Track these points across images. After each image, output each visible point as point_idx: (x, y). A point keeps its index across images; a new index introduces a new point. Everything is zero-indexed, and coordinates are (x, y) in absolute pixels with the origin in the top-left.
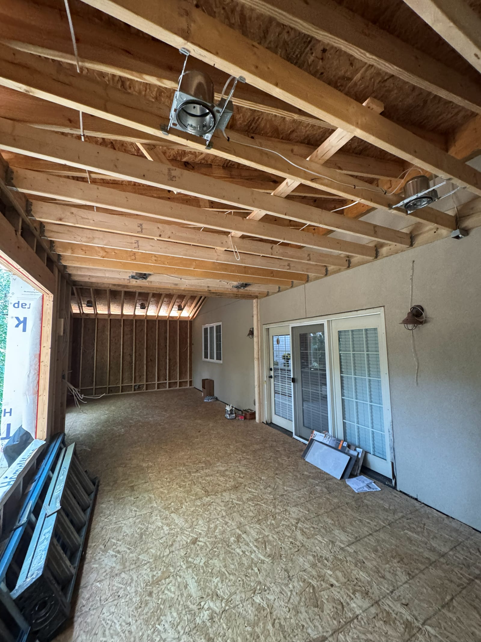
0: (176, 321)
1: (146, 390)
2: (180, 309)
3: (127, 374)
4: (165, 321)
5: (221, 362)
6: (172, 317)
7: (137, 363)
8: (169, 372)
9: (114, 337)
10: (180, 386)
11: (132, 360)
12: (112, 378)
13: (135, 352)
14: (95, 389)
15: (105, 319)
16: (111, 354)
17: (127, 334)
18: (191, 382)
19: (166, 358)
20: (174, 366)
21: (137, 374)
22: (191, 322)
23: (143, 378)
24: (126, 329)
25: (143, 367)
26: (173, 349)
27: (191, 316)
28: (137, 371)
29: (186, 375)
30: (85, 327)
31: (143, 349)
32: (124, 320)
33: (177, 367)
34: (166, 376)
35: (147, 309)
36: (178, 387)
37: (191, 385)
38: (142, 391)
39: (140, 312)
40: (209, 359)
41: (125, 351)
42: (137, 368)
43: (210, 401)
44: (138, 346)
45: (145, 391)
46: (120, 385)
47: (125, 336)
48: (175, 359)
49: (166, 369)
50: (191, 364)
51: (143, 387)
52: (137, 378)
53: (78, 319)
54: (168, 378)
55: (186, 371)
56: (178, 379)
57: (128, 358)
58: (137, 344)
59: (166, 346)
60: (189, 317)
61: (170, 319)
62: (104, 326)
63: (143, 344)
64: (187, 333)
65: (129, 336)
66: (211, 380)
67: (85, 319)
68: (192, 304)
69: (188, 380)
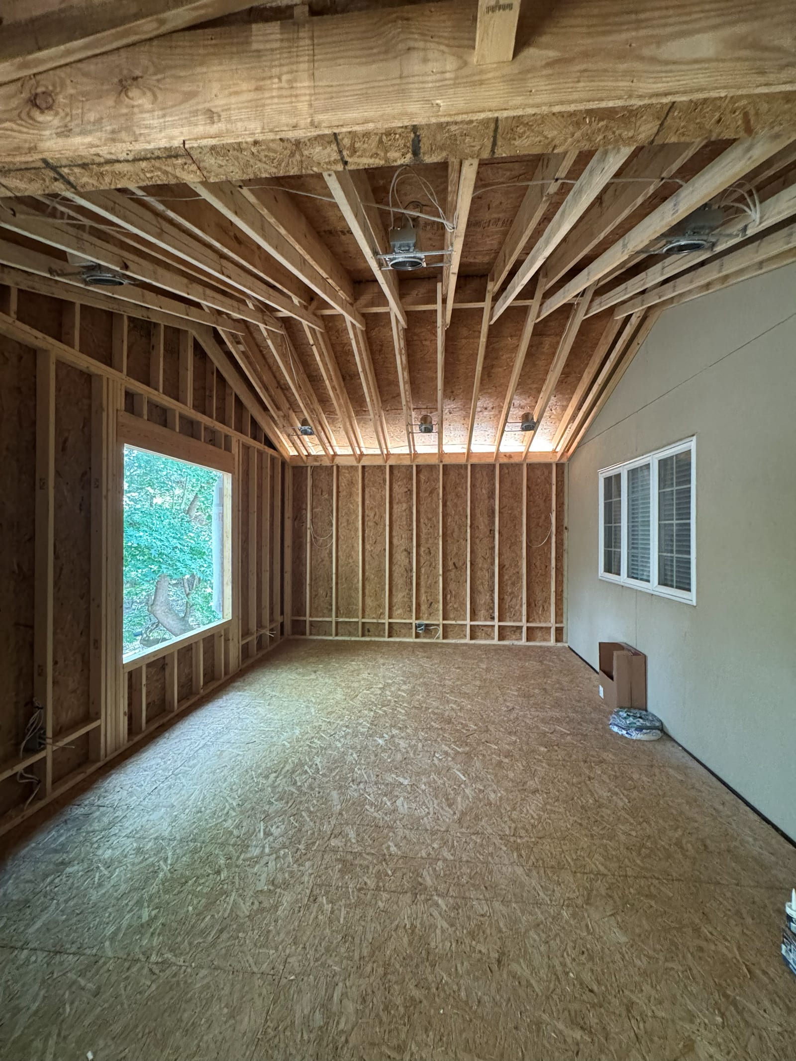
0: (519, 466)
1: (444, 637)
2: (529, 424)
3: (399, 597)
4: (490, 468)
5: (691, 597)
6: (509, 456)
7: (423, 570)
8: (501, 599)
9: (371, 508)
10: (528, 640)
11: (410, 563)
12: (369, 601)
13: (418, 546)
14: (337, 623)
15: (352, 467)
16: (368, 547)
17: (399, 502)
18: (559, 631)
19: (493, 563)
20: (513, 584)
21: (423, 598)
22: (560, 466)
23: (438, 610)
24: (396, 487)
25: (436, 582)
26: (509, 541)
27: (560, 449)
28: (423, 590)
29: (545, 610)
30: (314, 486)
31: (436, 538)
32: (391, 467)
33: (521, 587)
34: (493, 608)
35: (440, 433)
36: (523, 642)
37: (558, 640)
38: (434, 640)
39: (426, 445)
40: (623, 578)
41: (395, 541)
42: (423, 583)
43: (636, 735)
44: (424, 530)
45: (441, 640)
46: (386, 621)
47: (395, 507)
48: (517, 566)
49: (493, 591)
50: (559, 583)
51: (436, 631)
52: (424, 608)
53: (302, 467)
54: (496, 614)
55: (547, 600)
56: (524, 618)
57: (400, 557)
58: (422, 526)
59: (492, 531)
60: (554, 452)
61: (504, 460)
62: (351, 483)
63: (435, 527)
64: (548, 499)
65: (405, 506)
66: (637, 653)
67: (315, 469)
68: (564, 408)
69: (552, 623)
